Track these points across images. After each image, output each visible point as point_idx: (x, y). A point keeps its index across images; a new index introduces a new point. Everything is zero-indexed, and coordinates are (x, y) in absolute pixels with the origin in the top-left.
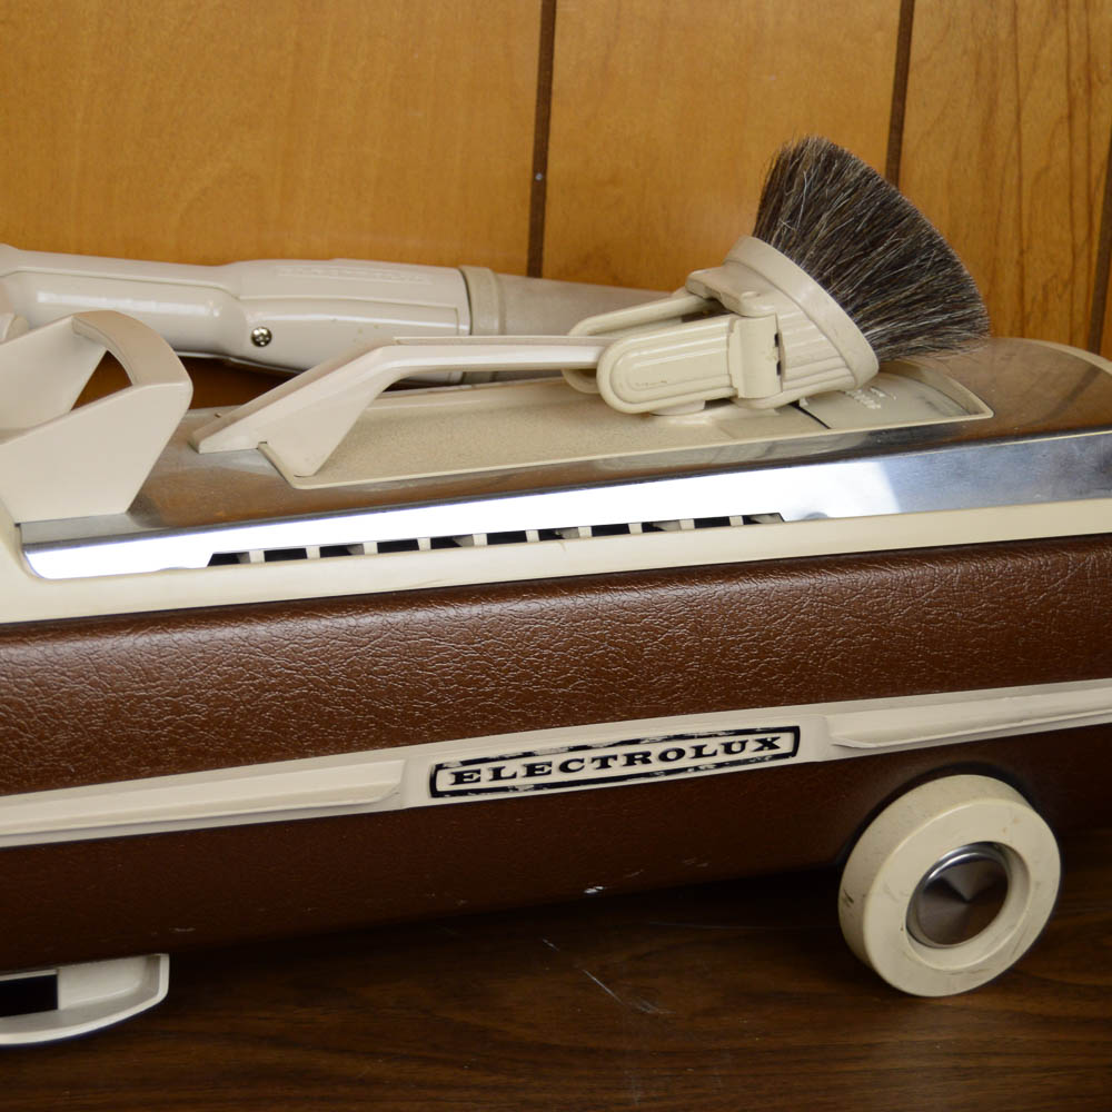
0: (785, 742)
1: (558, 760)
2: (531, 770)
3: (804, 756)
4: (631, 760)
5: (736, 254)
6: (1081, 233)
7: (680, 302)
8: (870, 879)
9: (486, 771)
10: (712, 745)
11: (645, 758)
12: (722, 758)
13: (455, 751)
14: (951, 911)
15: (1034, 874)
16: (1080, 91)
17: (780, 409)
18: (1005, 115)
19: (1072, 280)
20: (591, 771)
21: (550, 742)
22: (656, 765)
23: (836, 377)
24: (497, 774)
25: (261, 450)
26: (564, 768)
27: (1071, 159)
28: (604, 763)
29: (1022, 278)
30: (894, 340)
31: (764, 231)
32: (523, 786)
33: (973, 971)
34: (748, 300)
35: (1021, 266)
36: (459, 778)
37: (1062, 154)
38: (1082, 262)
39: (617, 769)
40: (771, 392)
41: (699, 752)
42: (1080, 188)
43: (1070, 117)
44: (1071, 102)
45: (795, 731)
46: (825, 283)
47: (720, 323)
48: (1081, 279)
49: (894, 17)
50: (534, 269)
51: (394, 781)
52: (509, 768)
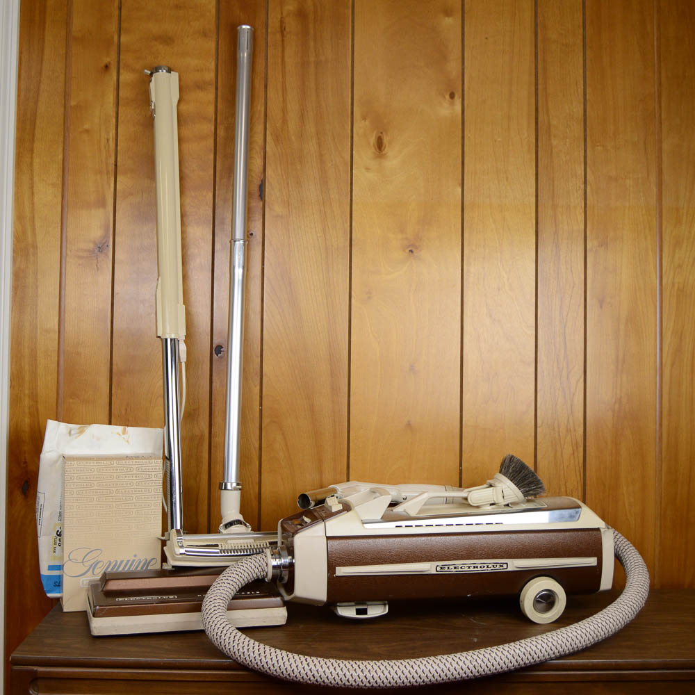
0: (505, 566)
1: (460, 566)
2: (455, 568)
3: (509, 569)
4: (474, 567)
5: (495, 476)
6: (579, 479)
7: (485, 486)
8: (525, 596)
9: (446, 567)
10: (490, 565)
11: (477, 567)
12: (492, 568)
13: (441, 563)
14: (542, 605)
15: (560, 597)
16: (575, 448)
17: (505, 505)
18: (559, 454)
19: (577, 489)
20: (466, 569)
21: (458, 563)
22: (479, 569)
23: (515, 499)
24: (448, 568)
25: (405, 511)
26: (461, 568)
27: (574, 462)
28: (469, 568)
29: (566, 488)
30: (527, 492)
31: (500, 473)
32: (454, 571)
33: (549, 618)
34: (497, 484)
35: (565, 485)
36: (441, 568)
37: (572, 462)
38: (579, 485)
39: (472, 569)
40: (502, 502)
41: (488, 567)
42: (577, 468)
43: (574, 454)
44: (573, 451)
45: (507, 564)
46: (511, 481)
47: (492, 488)
48: (580, 488)
49: (533, 434)
50: (460, 486)
51: (429, 568)
52: (451, 567)
